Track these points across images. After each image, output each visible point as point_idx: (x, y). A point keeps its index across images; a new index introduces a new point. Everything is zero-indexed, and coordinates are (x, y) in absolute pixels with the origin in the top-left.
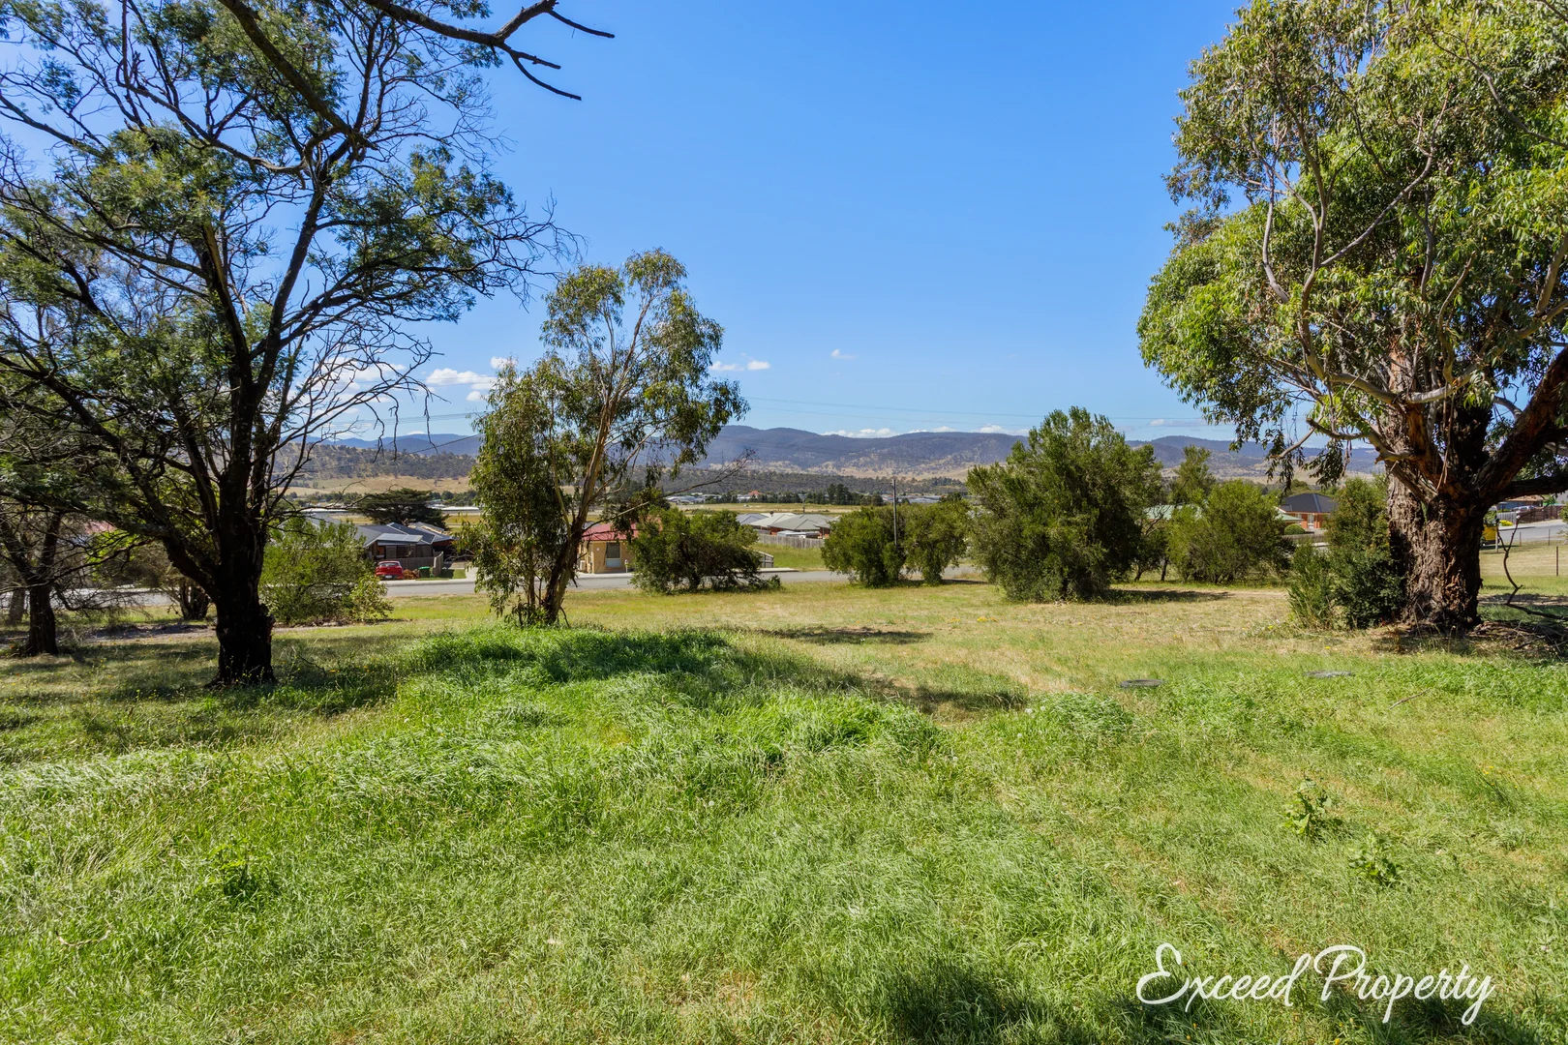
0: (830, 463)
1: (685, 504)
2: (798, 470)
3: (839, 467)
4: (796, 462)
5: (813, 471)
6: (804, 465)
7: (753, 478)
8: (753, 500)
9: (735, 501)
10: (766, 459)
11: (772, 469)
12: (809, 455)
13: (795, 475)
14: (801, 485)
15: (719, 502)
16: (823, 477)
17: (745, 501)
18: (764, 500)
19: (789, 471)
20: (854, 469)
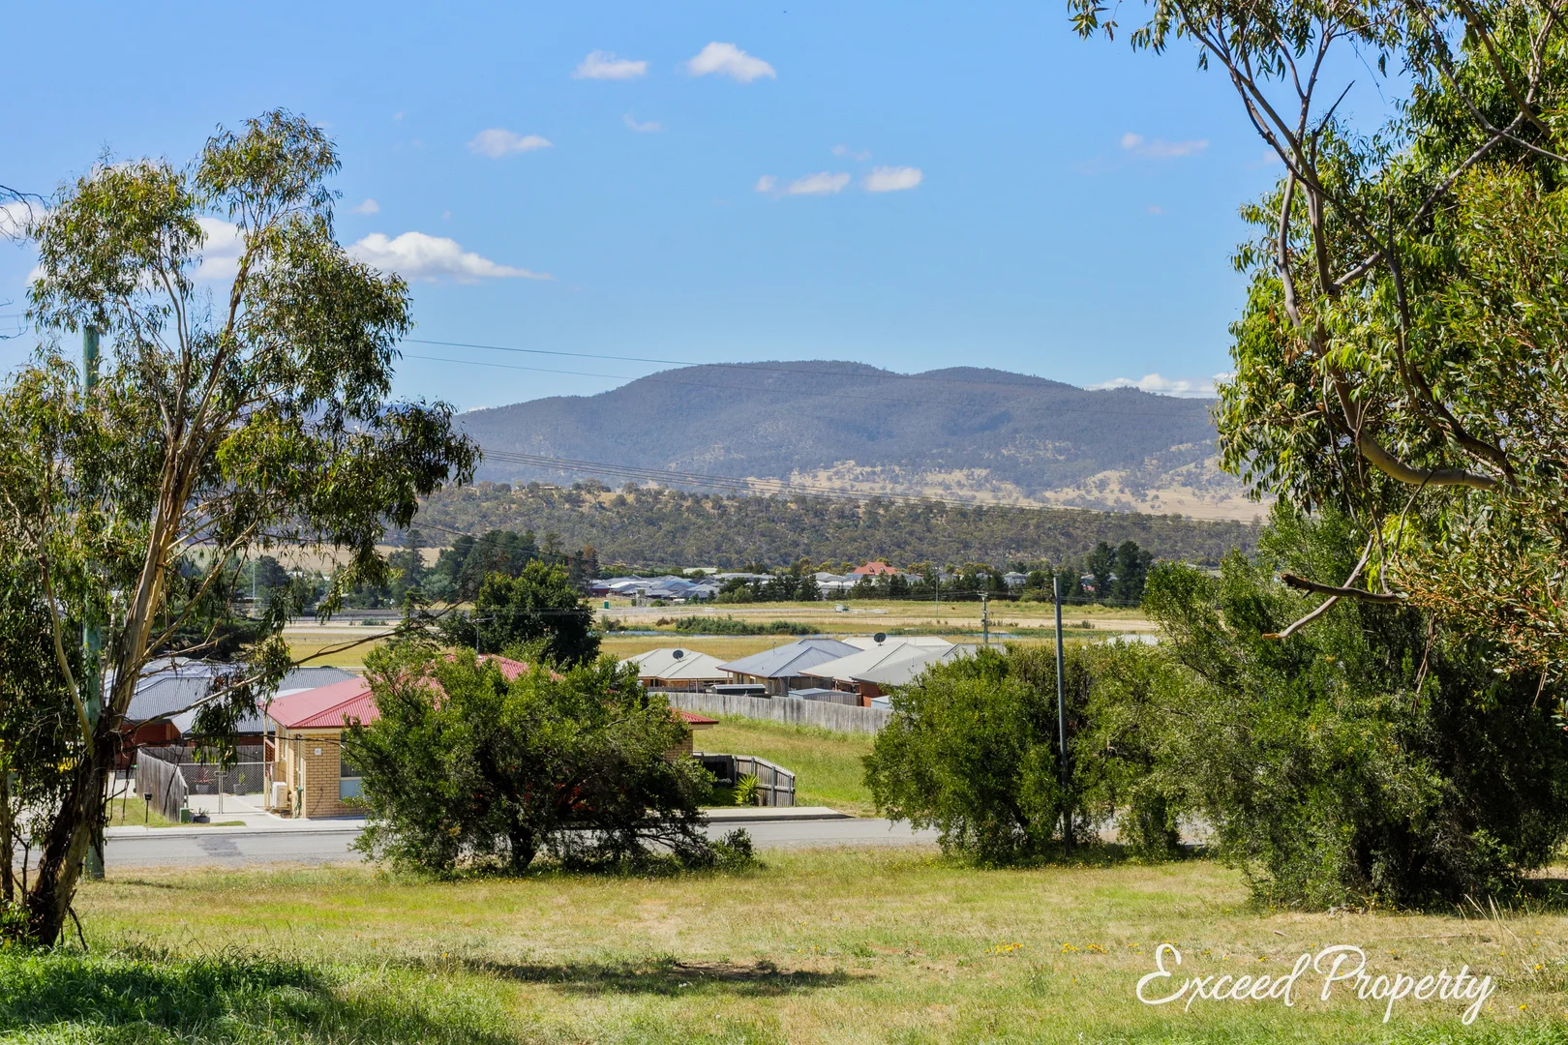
0: (1113, 475)
1: (660, 601)
2: (1014, 497)
3: (1138, 488)
4: (1005, 470)
5: (1060, 498)
6: (1030, 482)
7: (874, 522)
8: (864, 592)
9: (810, 594)
10: (916, 462)
11: (933, 494)
12: (1048, 449)
13: (1003, 514)
14: (1019, 544)
15: (761, 596)
16: (1088, 518)
17: (839, 595)
18: (896, 591)
19: (985, 499)
20: (1186, 494)
